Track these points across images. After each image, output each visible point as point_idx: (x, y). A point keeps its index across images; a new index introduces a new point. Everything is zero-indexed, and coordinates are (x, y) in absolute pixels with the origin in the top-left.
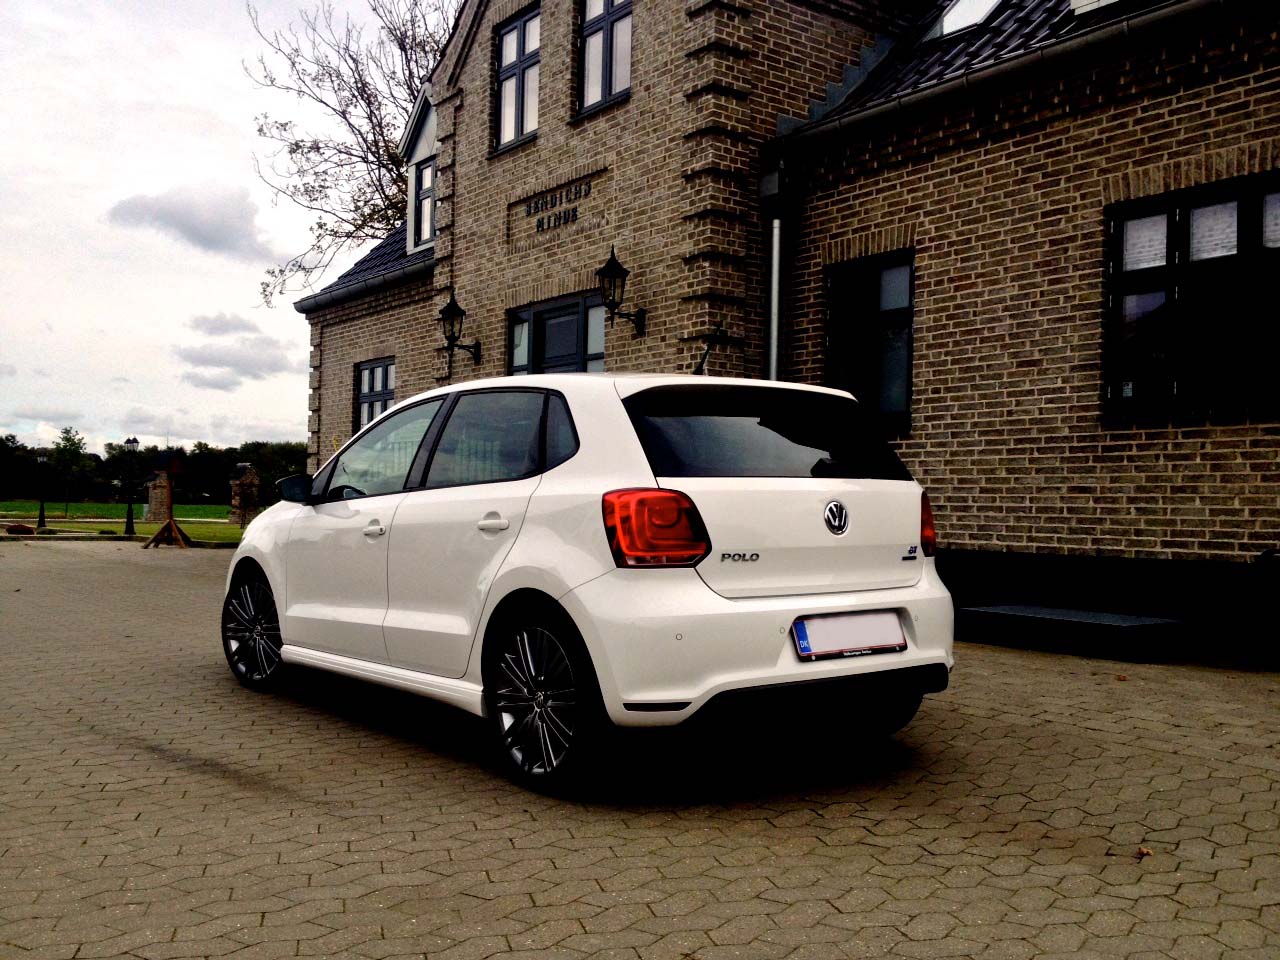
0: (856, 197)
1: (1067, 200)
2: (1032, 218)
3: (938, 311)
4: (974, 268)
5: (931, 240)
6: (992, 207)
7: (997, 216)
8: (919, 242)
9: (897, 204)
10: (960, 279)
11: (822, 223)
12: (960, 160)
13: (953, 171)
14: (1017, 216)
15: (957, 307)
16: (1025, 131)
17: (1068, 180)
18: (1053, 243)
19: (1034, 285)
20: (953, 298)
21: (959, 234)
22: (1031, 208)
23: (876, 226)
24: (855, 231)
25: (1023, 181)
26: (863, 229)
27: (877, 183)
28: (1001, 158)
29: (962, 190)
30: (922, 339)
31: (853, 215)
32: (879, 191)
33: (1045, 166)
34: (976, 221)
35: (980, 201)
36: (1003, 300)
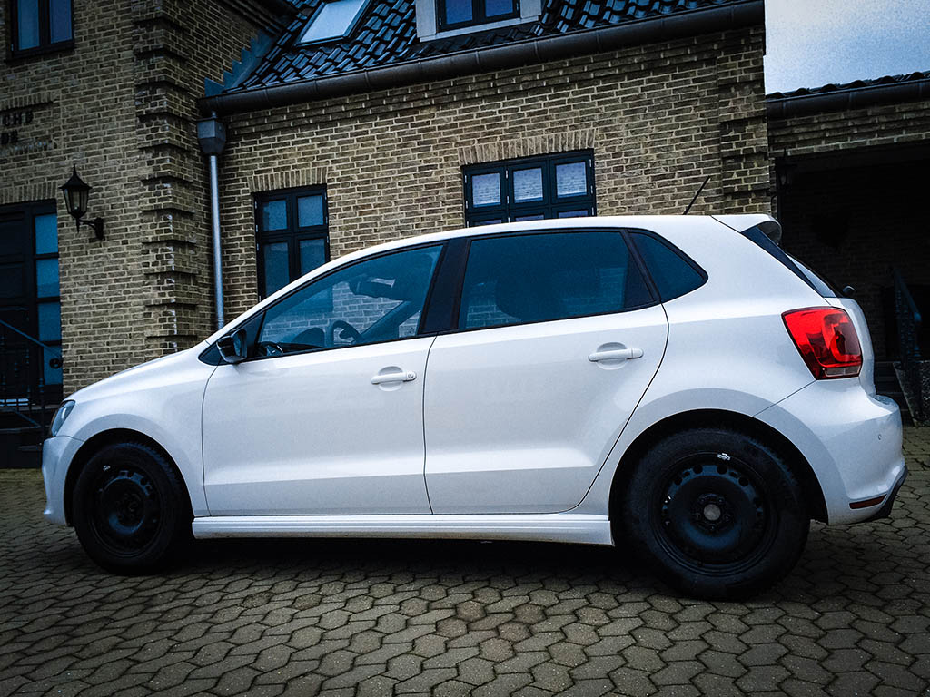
0: (275, 146)
1: (436, 160)
2: (413, 170)
3: (347, 228)
4: (374, 200)
5: (339, 180)
6: (383, 161)
7: (388, 167)
8: (329, 181)
9: (310, 153)
10: (363, 207)
11: (247, 162)
12: (357, 127)
13: (352, 135)
14: (402, 168)
15: (361, 226)
16: (403, 112)
17: (436, 147)
18: (427, 187)
19: (417, 214)
20: (359, 219)
21: (359, 177)
22: (411, 164)
23: (294, 167)
24: (276, 170)
25: (405, 146)
26: (284, 168)
27: (293, 137)
28: (388, 128)
29: (360, 148)
30: (336, 247)
31: (274, 158)
32: (294, 143)
33: (418, 137)
34: (372, 169)
35: (373, 156)
36: (396, 222)
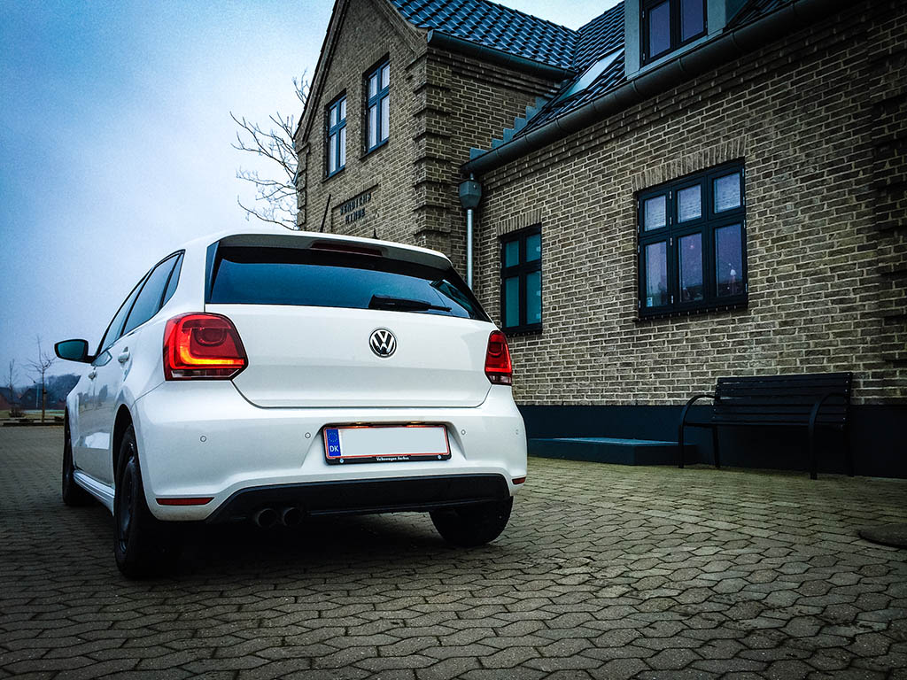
0: (512, 195)
1: (615, 190)
2: (598, 202)
3: (554, 260)
4: (571, 233)
5: (550, 218)
6: (579, 197)
7: (581, 201)
8: (544, 219)
9: (532, 197)
10: (564, 240)
11: (496, 211)
12: (562, 170)
13: (559, 177)
14: (591, 201)
15: (563, 257)
16: (593, 149)
17: (615, 178)
18: (609, 216)
19: (600, 242)
20: (561, 252)
21: (563, 213)
22: (597, 196)
23: (523, 211)
24: (512, 215)
25: (593, 180)
26: (516, 213)
27: (522, 186)
28: (580, 167)
29: (564, 187)
30: (546, 278)
31: (511, 205)
32: (523, 191)
33: (603, 171)
34: (571, 205)
35: (572, 194)
36: (585, 252)
